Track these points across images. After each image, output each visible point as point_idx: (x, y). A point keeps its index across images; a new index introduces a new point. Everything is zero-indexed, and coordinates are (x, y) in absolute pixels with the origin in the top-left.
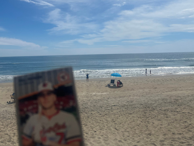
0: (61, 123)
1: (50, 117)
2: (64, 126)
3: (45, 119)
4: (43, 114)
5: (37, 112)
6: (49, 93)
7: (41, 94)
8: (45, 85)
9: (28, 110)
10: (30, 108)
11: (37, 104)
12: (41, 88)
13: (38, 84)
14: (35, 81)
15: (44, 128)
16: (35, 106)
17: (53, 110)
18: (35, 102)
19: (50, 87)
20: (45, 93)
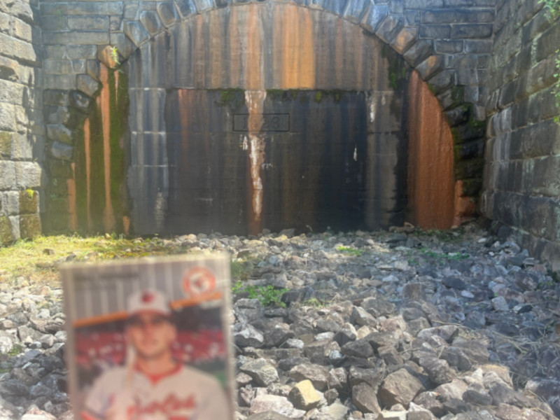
0: (182, 395)
1: (155, 379)
2: (190, 403)
3: (141, 382)
4: (138, 368)
5: (122, 363)
6: (158, 319)
7: (135, 320)
8: (146, 298)
9: (98, 356)
10: (105, 350)
11: (124, 344)
12: (135, 305)
13: (128, 293)
14: (120, 285)
15: (138, 401)
16: (118, 347)
17: (166, 363)
18: (118, 337)
19: (160, 304)
20: (147, 318)
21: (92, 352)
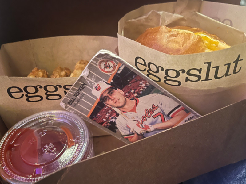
20: (105, 95)
21: (104, 120)
